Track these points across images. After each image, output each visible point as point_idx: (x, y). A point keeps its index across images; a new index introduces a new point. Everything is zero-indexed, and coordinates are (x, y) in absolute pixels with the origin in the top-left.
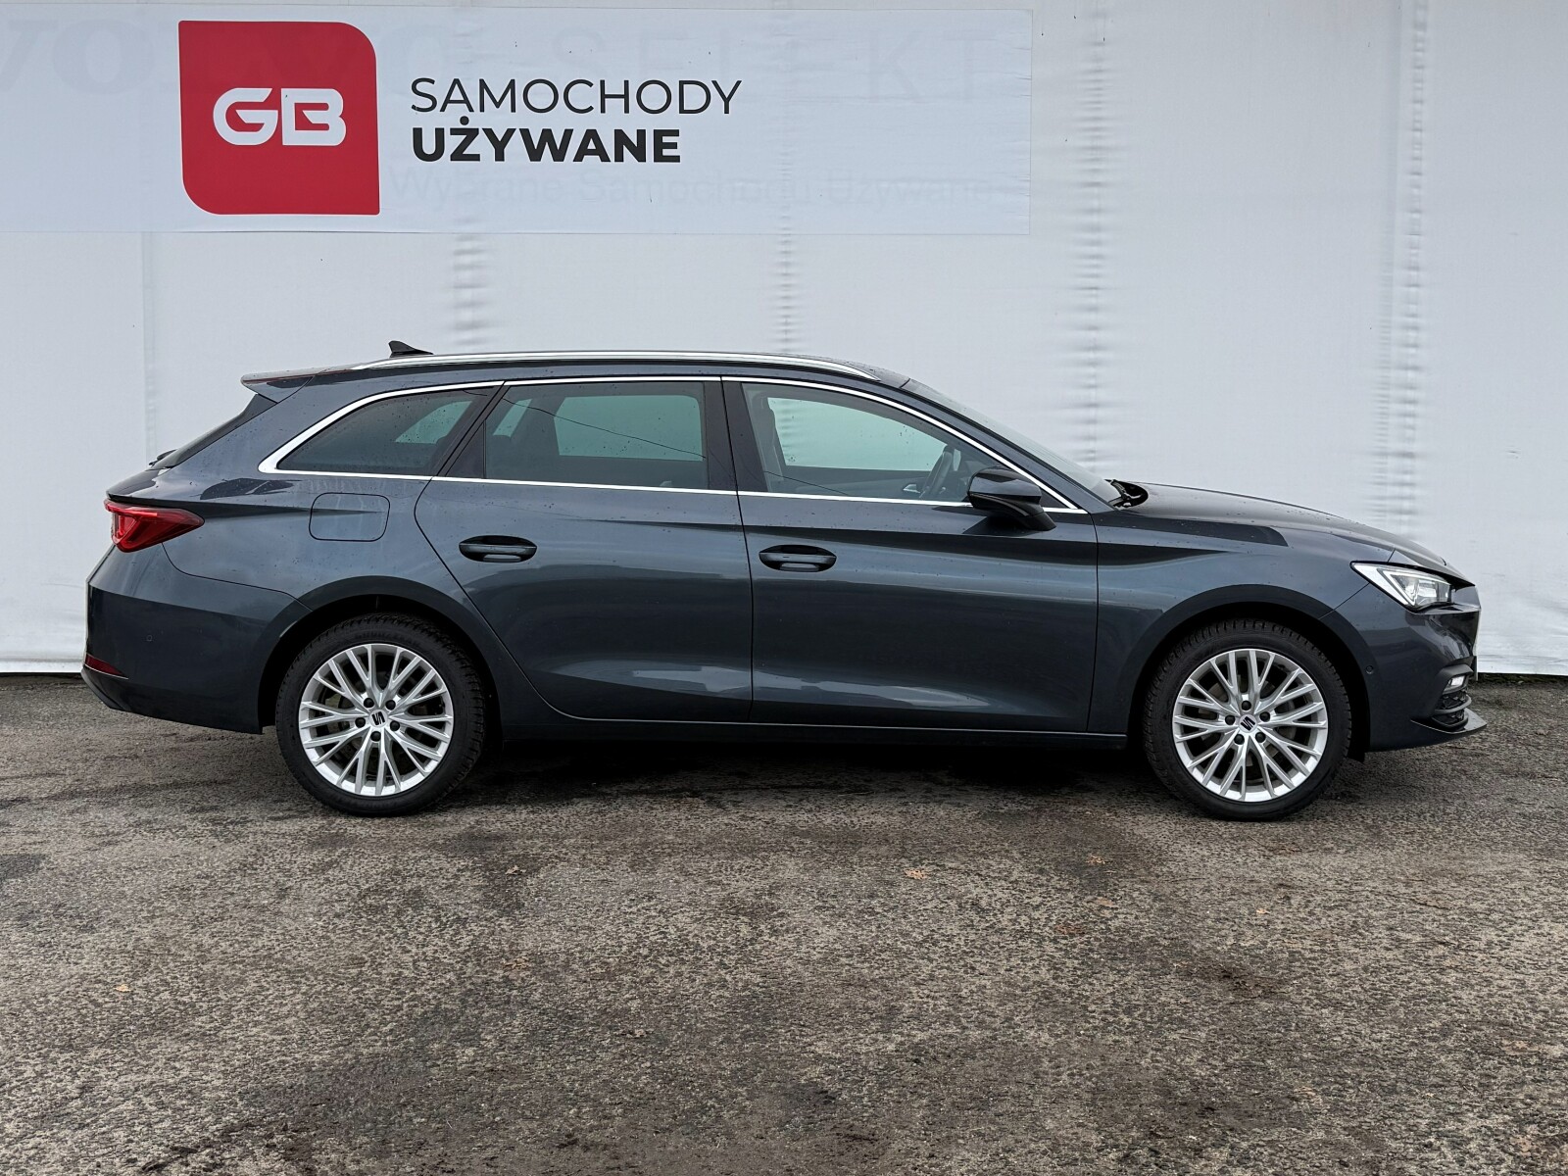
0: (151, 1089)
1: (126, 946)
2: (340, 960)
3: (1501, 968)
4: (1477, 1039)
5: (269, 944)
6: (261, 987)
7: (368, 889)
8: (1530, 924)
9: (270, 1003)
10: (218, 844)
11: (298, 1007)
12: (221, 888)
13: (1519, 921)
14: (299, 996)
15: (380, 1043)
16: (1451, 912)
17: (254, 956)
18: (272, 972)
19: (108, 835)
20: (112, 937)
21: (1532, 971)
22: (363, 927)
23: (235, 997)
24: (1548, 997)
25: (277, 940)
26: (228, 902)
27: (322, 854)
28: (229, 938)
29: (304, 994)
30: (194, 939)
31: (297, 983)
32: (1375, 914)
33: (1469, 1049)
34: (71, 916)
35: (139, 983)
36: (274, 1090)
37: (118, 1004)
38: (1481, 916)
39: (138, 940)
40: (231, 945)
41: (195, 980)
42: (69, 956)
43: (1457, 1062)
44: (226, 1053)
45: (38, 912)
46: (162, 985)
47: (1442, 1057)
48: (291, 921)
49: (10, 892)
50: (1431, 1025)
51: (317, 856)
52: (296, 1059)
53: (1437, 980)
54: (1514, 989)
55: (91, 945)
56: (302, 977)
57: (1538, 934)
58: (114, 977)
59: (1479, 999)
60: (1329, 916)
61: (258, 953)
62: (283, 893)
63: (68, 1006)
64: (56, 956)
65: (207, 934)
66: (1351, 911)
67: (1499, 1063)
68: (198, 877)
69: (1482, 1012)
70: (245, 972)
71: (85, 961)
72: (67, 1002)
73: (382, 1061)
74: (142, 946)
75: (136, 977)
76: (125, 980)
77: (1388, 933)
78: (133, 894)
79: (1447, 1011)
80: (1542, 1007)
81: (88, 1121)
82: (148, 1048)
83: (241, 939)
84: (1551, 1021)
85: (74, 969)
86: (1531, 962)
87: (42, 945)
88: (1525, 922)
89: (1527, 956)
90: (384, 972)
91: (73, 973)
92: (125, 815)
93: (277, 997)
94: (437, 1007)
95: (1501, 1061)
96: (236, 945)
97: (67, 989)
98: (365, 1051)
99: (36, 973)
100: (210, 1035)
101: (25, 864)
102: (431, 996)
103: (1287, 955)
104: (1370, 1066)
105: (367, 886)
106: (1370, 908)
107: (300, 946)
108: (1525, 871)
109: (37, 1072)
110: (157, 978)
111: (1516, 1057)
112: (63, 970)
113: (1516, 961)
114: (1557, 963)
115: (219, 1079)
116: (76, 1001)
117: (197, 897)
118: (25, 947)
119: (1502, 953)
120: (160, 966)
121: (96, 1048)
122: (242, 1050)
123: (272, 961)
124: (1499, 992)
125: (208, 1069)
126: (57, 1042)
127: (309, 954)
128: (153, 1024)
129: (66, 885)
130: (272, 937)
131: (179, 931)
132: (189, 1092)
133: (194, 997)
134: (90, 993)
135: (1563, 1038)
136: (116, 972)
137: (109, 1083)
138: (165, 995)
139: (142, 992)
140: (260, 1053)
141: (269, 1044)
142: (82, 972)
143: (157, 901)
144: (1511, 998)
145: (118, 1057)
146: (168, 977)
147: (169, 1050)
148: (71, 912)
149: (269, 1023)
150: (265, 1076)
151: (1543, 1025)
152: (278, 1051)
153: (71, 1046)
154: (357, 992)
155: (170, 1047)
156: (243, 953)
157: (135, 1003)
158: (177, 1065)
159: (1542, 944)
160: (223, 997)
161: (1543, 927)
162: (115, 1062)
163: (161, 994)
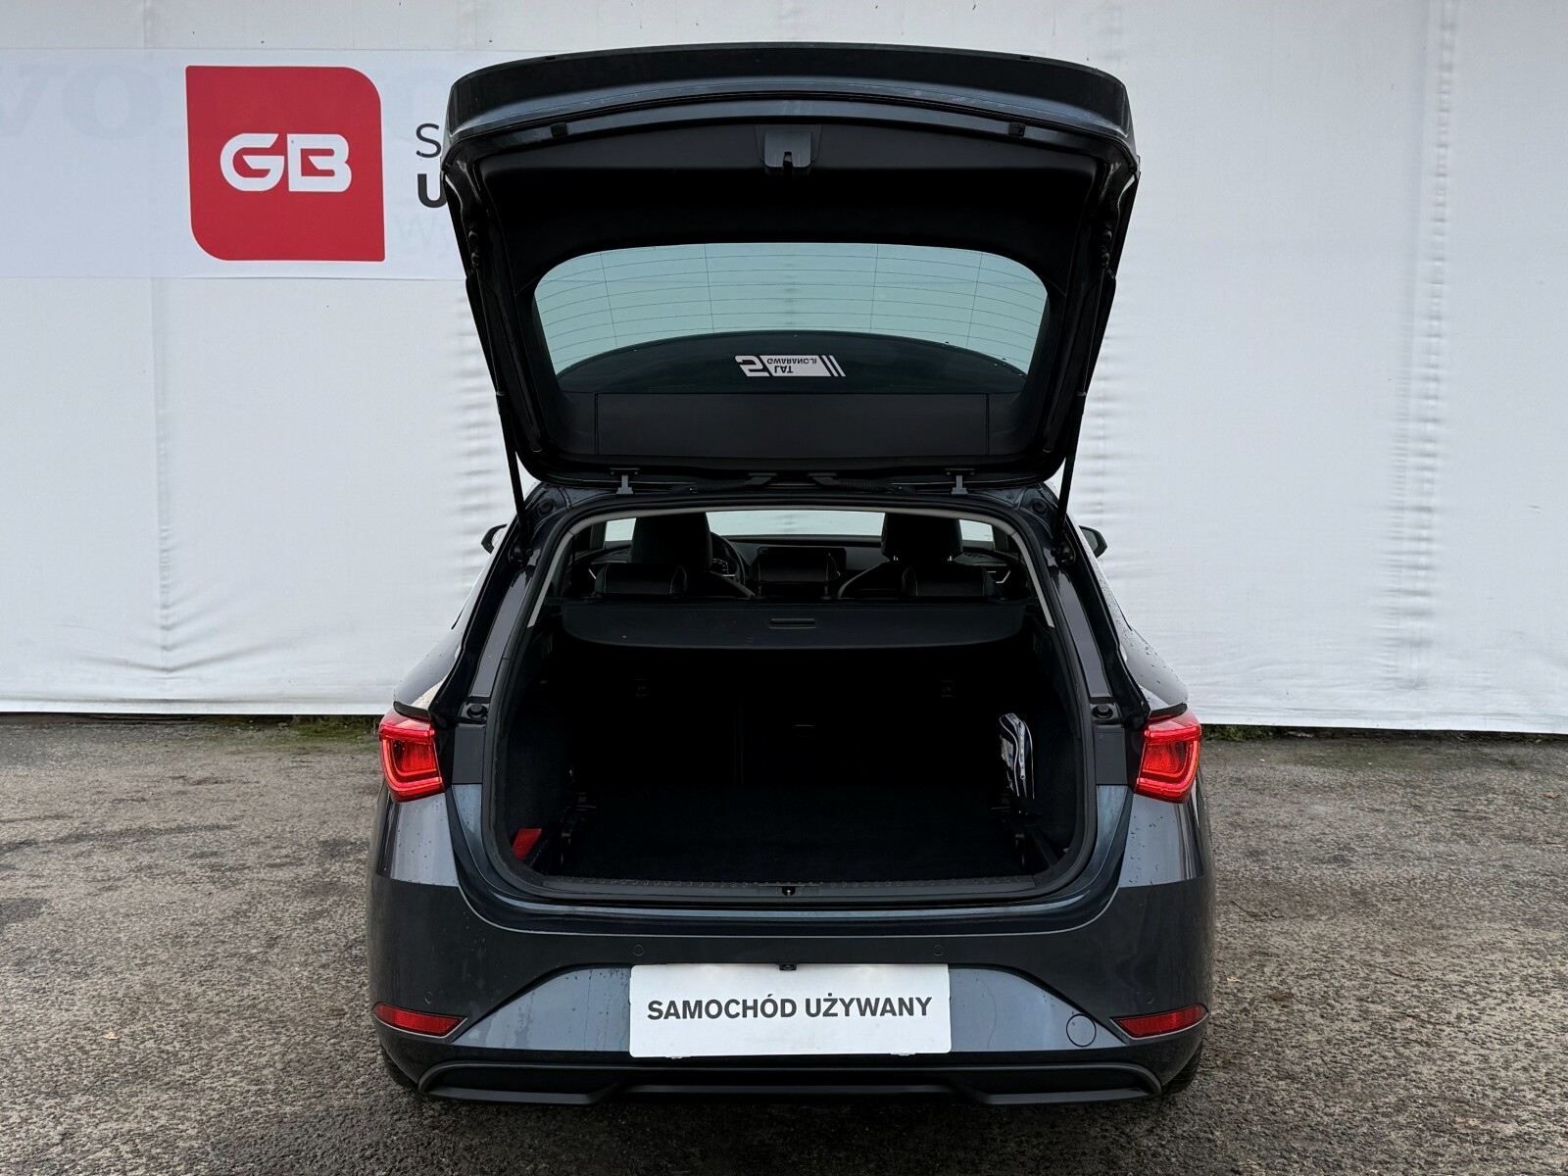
0: (129, 1138)
1: (117, 993)
2: (321, 1011)
3: (1466, 1042)
4: (1432, 1116)
5: (255, 993)
6: (243, 1037)
7: (355, 940)
8: (1504, 998)
9: (250, 1053)
10: (215, 891)
11: (276, 1058)
12: (213, 936)
13: (1494, 994)
14: (276, 1047)
15: (351, 1096)
16: (1426, 984)
17: (239, 1006)
18: (254, 1022)
19: (109, 880)
20: (104, 984)
21: (1498, 1047)
22: (346, 978)
23: (217, 1047)
24: (1510, 1074)
25: (263, 990)
26: (218, 950)
27: (314, 903)
28: (216, 986)
29: (283, 1045)
30: (182, 987)
31: (278, 1033)
32: (1348, 984)
33: (1420, 1126)
34: (67, 962)
35: (126, 1031)
36: (244, 1141)
37: (104, 1052)
38: (1456, 988)
39: (129, 987)
40: (217, 995)
41: (180, 1029)
42: (62, 1002)
43: (1407, 1138)
44: (203, 1103)
45: (35, 957)
46: (147, 1034)
47: (1392, 1133)
48: (277, 971)
49: (9, 936)
50: (1387, 1100)
51: (309, 905)
52: (270, 1111)
54: (1477, 1064)
55: (83, 991)
56: (283, 1027)
57: (1510, 1008)
58: (102, 1024)
59: (1439, 1074)
60: (1301, 985)
61: (243, 1003)
62: (272, 942)
63: (58, 1052)
64: (49, 1002)
65: (196, 983)
66: (1325, 980)
67: (1449, 1141)
68: (192, 924)
69: (1440, 1087)
70: (229, 1021)
71: (76, 1008)
72: (56, 1049)
73: (352, 1114)
74: (132, 994)
75: (123, 1025)
76: (113, 1028)
77: (1358, 1004)
78: (128, 940)
79: (1405, 1086)
80: (1502, 1084)
81: (67, 1167)
82: (129, 1096)
83: (227, 988)
84: (1510, 1100)
85: (66, 1016)
86: (1498, 1037)
87: (36, 991)
88: (1499, 995)
89: (1497, 1031)
90: (363, 1023)
91: (64, 1019)
92: (128, 860)
93: (256, 1048)
95: (1452, 1138)
96: (223, 995)
97: (57, 1036)
98: (336, 1103)
99: (29, 1019)
100: (189, 1084)
101: (28, 908)
103: (1251, 1025)
104: (1318, 1140)
105: (355, 936)
106: (1344, 978)
107: (284, 996)
108: (1509, 942)
109: (21, 1118)
110: (144, 1026)
111: (1468, 1135)
112: (55, 1016)
113: (1483, 1036)
114: (1525, 1039)
115: (194, 1127)
116: (64, 1048)
117: (189, 945)
118: (21, 992)
119: (1471, 1027)
120: (148, 1014)
121: (80, 1094)
122: (218, 1099)
123: (255, 1011)
124: (1461, 1068)
125: (185, 1118)
126: (43, 1089)
127: (292, 1005)
128: (136, 1073)
129: (64, 931)
130: (258, 986)
131: (169, 979)
132: (165, 1141)
133: (178, 1046)
134: (78, 1040)
135: (1518, 1116)
136: (105, 1019)
137: (89, 1130)
138: (150, 1044)
139: (128, 1040)
140: (236, 1103)
141: (245, 1095)
142: (73, 1018)
143: (151, 947)
144: (1472, 1073)
145: (100, 1104)
146: (154, 1026)
147: (149, 1098)
148: (66, 958)
149: (247, 1073)
150: (238, 1126)
151: (1499, 1103)
152: (253, 1102)
153: (56, 1093)
154: (334, 1044)
155: (150, 1095)
156: (229, 1002)
157: (120, 1050)
158: (155, 1113)
159: (1513, 1018)
160: (205, 1047)
161: (1516, 1000)
162: (97, 1109)
163: (147, 1043)
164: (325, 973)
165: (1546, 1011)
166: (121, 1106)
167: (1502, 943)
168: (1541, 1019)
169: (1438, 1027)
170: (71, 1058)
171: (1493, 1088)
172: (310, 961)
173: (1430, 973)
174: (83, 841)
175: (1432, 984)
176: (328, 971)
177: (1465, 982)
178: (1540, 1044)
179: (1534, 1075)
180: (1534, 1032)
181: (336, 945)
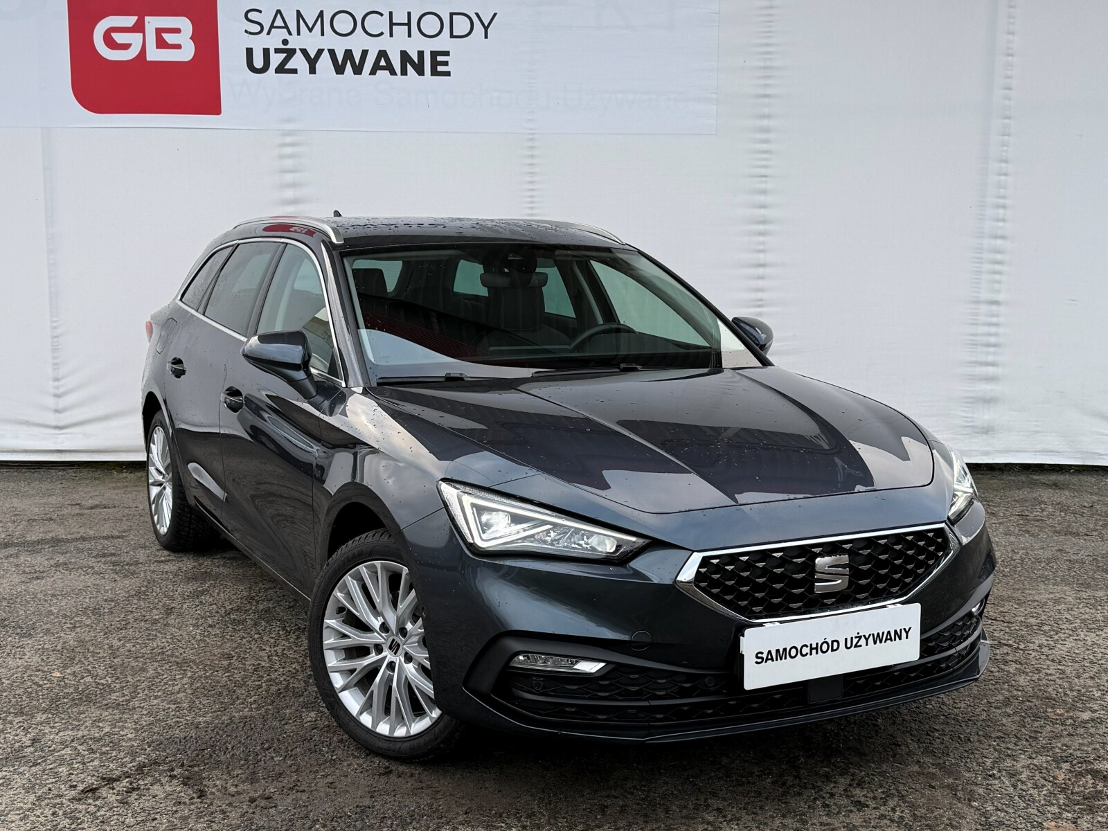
1: (56, 646)
2: (215, 655)
3: (1048, 661)
4: (1029, 708)
5: (162, 645)
6: (158, 673)
7: (232, 609)
8: (1071, 633)
9: (166, 684)
10: (118, 579)
11: (186, 686)
13: (1063, 631)
14: (185, 679)
16: (1014, 625)
17: (151, 653)
18: (165, 663)
19: (35, 572)
21: (1070, 664)
22: (229, 634)
23: (139, 680)
24: (1082, 681)
25: (168, 642)
26: (129, 617)
27: (196, 585)
28: (132, 641)
29: (190, 677)
30: (106, 642)
31: (184, 670)
33: (1023, 714)
34: (14, 627)
35: (68, 671)
36: (172, 740)
37: (54, 685)
38: (1035, 627)
39: (64, 643)
40: (134, 646)
41: (109, 669)
42: (15, 653)
43: (1014, 721)
46: (85, 673)
47: (1004, 719)
48: (176, 630)
50: (997, 698)
51: (192, 586)
52: (187, 720)
53: (1002, 669)
54: (1057, 675)
55: (30, 646)
56: (188, 666)
57: (1076, 640)
58: (49, 667)
59: (1031, 682)
61: (154, 651)
62: (168, 612)
63: (18, 686)
64: (6, 654)
65: (116, 639)
67: (1045, 724)
68: (106, 601)
69: (1033, 690)
70: (146, 663)
71: (27, 657)
72: (16, 684)
74: (68, 647)
75: (65, 667)
76: (58, 669)
78: (58, 612)
79: (1008, 689)
80: (1077, 687)
81: (40, 761)
82: (78, 713)
83: (140, 642)
84: (1083, 698)
85: (20, 662)
86: (1070, 658)
88: (1067, 631)
89: (1069, 654)
90: (247, 663)
91: (19, 665)
92: (47, 559)
93: (170, 680)
94: (287, 686)
95: (1046, 722)
96: (138, 646)
97: (15, 676)
98: (236, 715)
100: (123, 705)
102: (282, 679)
105: (231, 607)
107: (185, 646)
110: (81, 667)
111: (1057, 719)
112: (11, 662)
113: (1059, 658)
114: (1090, 659)
115: (132, 733)
116: (23, 683)
117: (105, 615)
119: (1050, 652)
120: (83, 660)
121: (40, 713)
122: (147, 714)
123: (165, 656)
124: (1047, 678)
125: (122, 728)
126: (12, 710)
127: (191, 652)
128: (81, 698)
129: (8, 607)
130: (164, 640)
131: (95, 636)
132: (111, 742)
133: (110, 680)
134: (33, 678)
135: (1091, 707)
136: (51, 664)
137: (52, 737)
138: (89, 679)
139: (71, 677)
140: (161, 715)
141: (166, 711)
142: (26, 664)
143: (77, 615)
144: (1054, 681)
145: (57, 720)
146: (89, 667)
147: (94, 715)
148: (14, 624)
149: (165, 697)
150: (165, 731)
151: (1076, 699)
152: (174, 715)
153: (22, 712)
154: (228, 676)
155: (94, 712)
156: (143, 651)
157: (66, 684)
158: (101, 724)
159: (1079, 646)
160: (131, 680)
161: (1080, 635)
162: (56, 723)
163: (85, 679)
164: (213, 631)
165: (1102, 641)
166: (74, 720)
167: (1064, 598)
168: (1099, 646)
169: (1026, 652)
170: (30, 690)
171: (1072, 690)
172: (200, 623)
173: (1017, 618)
174: (9, 547)
175: (1019, 624)
176: (215, 629)
177: (1041, 623)
178: (1100, 662)
179: (1099, 681)
180: (1095, 655)
181: (217, 612)
